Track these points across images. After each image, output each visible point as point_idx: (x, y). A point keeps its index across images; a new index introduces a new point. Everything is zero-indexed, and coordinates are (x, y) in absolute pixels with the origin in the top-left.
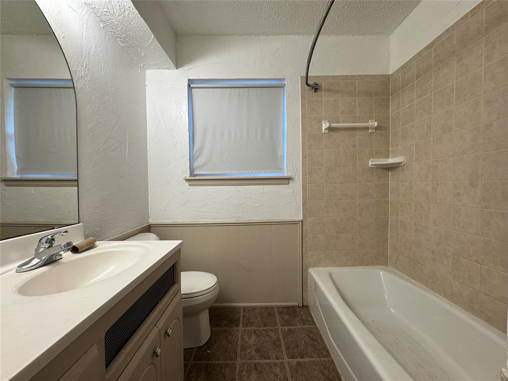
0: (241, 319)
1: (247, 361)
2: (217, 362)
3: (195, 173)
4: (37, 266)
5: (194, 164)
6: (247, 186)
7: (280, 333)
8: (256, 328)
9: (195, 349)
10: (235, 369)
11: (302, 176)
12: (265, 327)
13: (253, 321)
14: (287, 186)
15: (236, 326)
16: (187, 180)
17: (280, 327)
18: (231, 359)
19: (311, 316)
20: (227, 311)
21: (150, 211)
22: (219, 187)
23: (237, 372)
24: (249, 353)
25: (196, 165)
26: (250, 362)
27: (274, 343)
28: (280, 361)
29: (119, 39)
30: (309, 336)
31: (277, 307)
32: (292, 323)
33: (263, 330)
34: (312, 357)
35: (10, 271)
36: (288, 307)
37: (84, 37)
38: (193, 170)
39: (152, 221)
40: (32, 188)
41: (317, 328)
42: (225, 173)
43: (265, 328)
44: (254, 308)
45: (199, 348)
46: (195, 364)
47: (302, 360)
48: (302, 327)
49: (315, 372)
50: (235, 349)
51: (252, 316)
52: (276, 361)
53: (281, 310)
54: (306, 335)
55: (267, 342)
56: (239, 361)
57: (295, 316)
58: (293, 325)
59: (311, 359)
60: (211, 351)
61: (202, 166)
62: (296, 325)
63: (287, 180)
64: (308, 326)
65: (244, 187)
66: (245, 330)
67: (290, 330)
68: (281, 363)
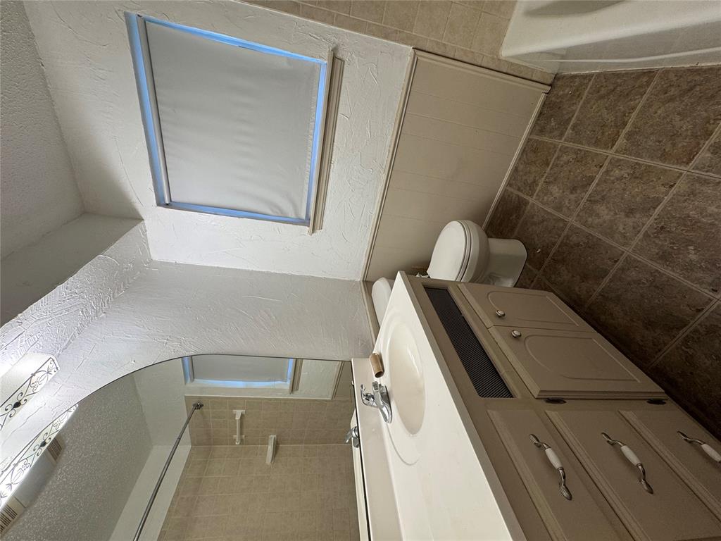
0: (521, 194)
1: (578, 209)
2: (557, 246)
3: (304, 217)
4: (389, 409)
5: (290, 216)
6: (335, 143)
7: (571, 145)
8: (543, 179)
9: (527, 264)
10: (579, 228)
11: (333, 24)
12: (548, 165)
13: (532, 178)
14: (346, 65)
15: (526, 206)
16: (313, 230)
17: (561, 143)
18: (563, 229)
19: (575, 76)
20: (500, 209)
21: (346, 279)
22: (329, 188)
23: (583, 227)
24: (569, 203)
25: (292, 215)
26: (581, 206)
27: (578, 161)
28: (606, 163)
29: (116, 295)
30: (602, 97)
31: (531, 134)
32: (567, 117)
33: (551, 169)
34: (634, 108)
35: (388, 428)
36: (541, 114)
37: (127, 338)
38: (299, 219)
39: (359, 278)
40: (302, 374)
41: (599, 75)
42: (308, 173)
43: (550, 166)
44: (516, 170)
45: (529, 260)
46: (544, 271)
47: (628, 128)
48: (582, 102)
49: (659, 112)
50: (554, 219)
51: (524, 178)
52: (604, 169)
53: (538, 128)
54: (597, 100)
55: (570, 171)
56: (572, 220)
57: (560, 107)
58: (570, 119)
59: (637, 110)
60: (540, 248)
61: (295, 206)
62: (574, 112)
63: (336, 62)
64: (586, 92)
65: (335, 148)
66: (537, 195)
67: (574, 128)
68: (610, 163)
